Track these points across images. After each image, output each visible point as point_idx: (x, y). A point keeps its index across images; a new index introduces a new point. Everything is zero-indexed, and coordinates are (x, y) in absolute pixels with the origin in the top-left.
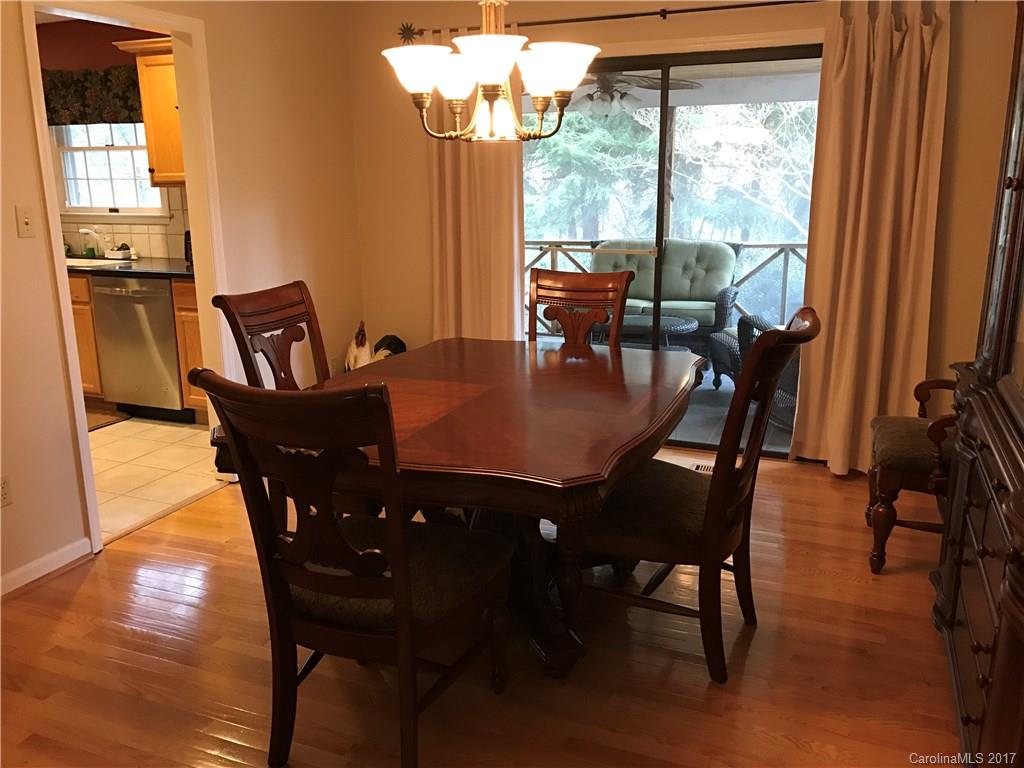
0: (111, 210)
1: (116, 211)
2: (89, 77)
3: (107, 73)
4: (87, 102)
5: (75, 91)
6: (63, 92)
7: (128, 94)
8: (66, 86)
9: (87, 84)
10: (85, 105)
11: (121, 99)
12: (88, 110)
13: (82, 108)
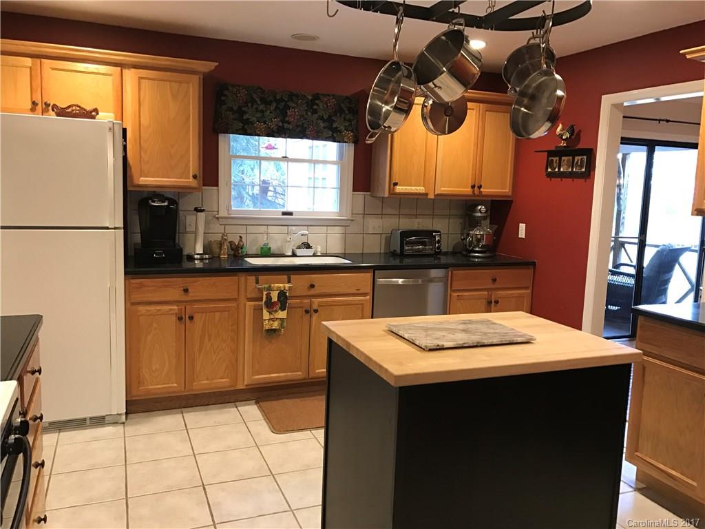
0: (284, 214)
1: (291, 214)
2: (294, 98)
3: (316, 97)
4: (287, 119)
5: (276, 108)
6: (262, 107)
7: (333, 118)
8: (266, 102)
9: (290, 104)
10: (283, 121)
11: (324, 121)
12: (286, 126)
13: (281, 124)
